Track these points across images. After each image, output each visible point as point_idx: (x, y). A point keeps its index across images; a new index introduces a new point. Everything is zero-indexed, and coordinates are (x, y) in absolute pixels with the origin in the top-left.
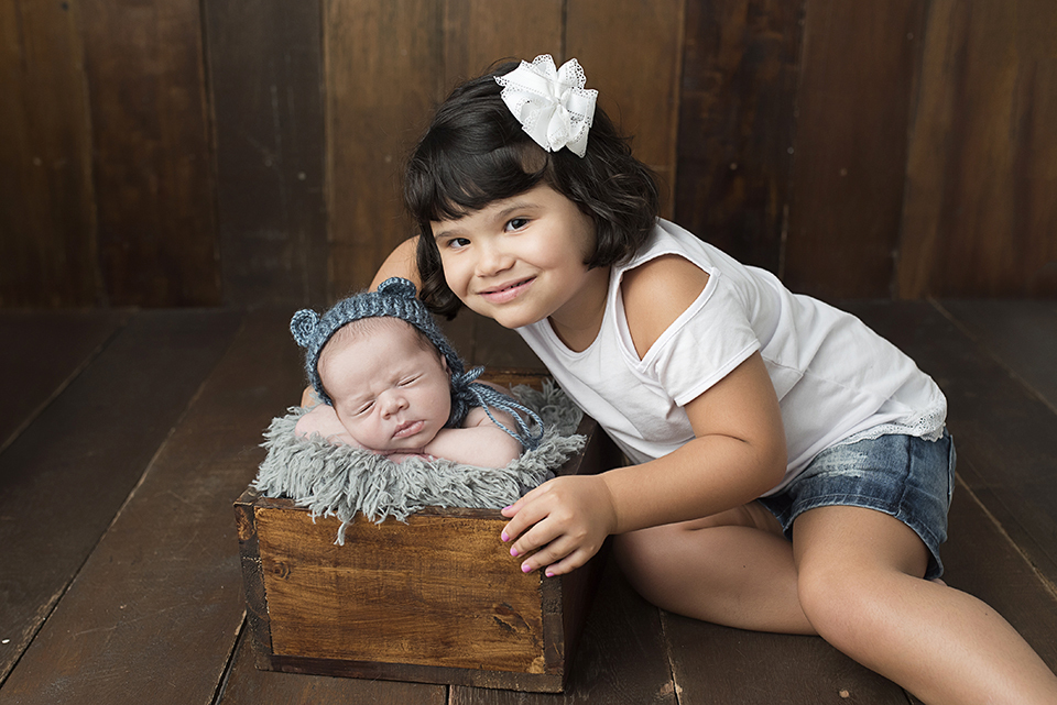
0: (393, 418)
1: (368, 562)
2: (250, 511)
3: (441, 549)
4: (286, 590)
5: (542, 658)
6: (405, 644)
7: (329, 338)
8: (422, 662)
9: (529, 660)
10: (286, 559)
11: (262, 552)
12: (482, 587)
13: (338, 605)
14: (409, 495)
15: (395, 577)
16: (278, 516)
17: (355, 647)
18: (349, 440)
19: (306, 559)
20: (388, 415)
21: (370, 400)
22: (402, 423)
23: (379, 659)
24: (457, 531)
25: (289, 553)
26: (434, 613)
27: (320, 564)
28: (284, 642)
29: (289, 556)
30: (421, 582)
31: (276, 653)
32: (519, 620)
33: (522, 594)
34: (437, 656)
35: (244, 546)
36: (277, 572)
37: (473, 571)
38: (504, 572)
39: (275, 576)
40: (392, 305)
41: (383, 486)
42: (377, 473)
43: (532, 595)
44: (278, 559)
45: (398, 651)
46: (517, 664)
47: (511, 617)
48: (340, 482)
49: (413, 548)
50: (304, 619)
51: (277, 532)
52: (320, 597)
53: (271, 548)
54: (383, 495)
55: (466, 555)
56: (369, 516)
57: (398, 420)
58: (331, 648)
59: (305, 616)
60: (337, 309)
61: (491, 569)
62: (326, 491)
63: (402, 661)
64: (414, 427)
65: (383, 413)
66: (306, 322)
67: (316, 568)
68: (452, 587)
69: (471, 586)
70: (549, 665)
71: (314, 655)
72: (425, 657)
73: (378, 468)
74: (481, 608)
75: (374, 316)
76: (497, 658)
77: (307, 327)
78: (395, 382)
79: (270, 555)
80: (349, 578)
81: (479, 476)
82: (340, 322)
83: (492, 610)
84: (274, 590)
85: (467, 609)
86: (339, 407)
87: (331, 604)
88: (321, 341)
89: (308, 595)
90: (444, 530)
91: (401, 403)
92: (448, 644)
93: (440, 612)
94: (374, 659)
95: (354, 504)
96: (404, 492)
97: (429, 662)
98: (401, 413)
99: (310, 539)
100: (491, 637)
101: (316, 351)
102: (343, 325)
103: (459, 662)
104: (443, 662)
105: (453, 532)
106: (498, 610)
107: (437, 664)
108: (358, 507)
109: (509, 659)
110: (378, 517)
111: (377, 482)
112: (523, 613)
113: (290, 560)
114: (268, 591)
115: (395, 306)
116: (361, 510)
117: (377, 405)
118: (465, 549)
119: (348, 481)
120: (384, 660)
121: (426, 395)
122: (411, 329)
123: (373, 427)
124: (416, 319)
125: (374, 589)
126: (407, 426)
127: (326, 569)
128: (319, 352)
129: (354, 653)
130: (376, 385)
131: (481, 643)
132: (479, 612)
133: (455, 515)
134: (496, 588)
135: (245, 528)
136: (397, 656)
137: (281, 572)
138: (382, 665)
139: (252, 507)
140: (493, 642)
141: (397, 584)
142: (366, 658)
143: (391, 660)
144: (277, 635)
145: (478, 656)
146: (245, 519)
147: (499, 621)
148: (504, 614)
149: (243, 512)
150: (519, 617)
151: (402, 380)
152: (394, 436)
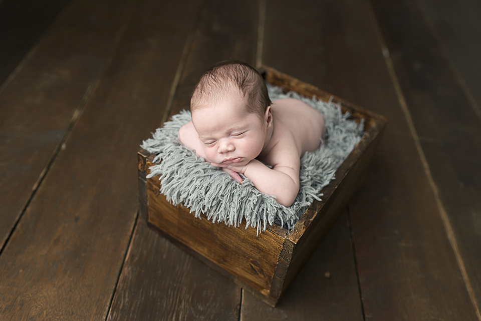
4: (156, 200)
5: (269, 291)
6: (206, 249)
9: (262, 288)
10: (157, 188)
12: (247, 249)
13: (178, 219)
15: (206, 223)
17: (183, 238)
23: (193, 248)
26: (221, 246)
28: (153, 220)
29: (159, 188)
30: (218, 231)
31: (149, 221)
32: (262, 271)
33: (266, 263)
34: (219, 262)
35: (141, 173)
36: (153, 191)
37: (244, 240)
38: (260, 250)
39: (152, 192)
43: (271, 265)
45: (202, 250)
46: (256, 286)
47: (258, 268)
50: (163, 216)
52: (171, 211)
53: (152, 180)
55: (243, 233)
57: (227, 157)
58: (173, 232)
61: (253, 245)
63: (203, 255)
64: (236, 160)
68: (232, 241)
69: (241, 246)
70: (271, 295)
71: (165, 231)
72: (213, 259)
74: (245, 257)
76: (247, 278)
79: (152, 183)
83: (249, 260)
84: (151, 198)
85: (237, 253)
87: (175, 216)
89: (165, 207)
92: (225, 261)
93: (224, 247)
94: (191, 247)
97: (215, 262)
98: (230, 153)
100: (246, 270)
103: (228, 269)
104: (221, 265)
106: (252, 262)
107: (218, 264)
109: (253, 282)
112: (264, 270)
114: (149, 196)
117: (217, 143)
120: (195, 250)
125: (196, 222)
126: (232, 160)
129: (182, 240)
131: (241, 269)
132: (243, 257)
134: (254, 253)
135: (142, 165)
136: (201, 252)
137: (155, 192)
138: (194, 251)
139: (145, 158)
140: (247, 272)
141: (207, 225)
142: (188, 245)
143: (199, 252)
144: (151, 215)
145: (238, 273)
146: (142, 162)
147: (251, 266)
148: (255, 265)
149: (141, 158)
150: (262, 270)
151: (234, 133)
152: (224, 162)
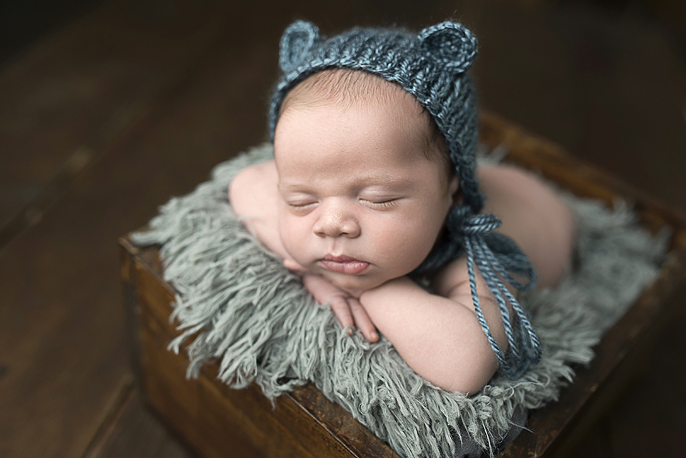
0: (329, 242)
20: (322, 234)
21: (312, 196)
22: (337, 254)
40: (415, 72)
57: (334, 248)
65: (317, 228)
66: (302, 40)
73: (272, 305)
75: (378, 75)
78: (354, 191)
91: (348, 226)
98: (343, 240)
101: (282, 86)
102: (328, 67)
108: (218, 353)
115: (420, 75)
117: (319, 207)
119: (223, 308)
124: (440, 110)
126: (342, 260)
128: (285, 90)
130: (325, 183)
151: (370, 192)
152: (322, 260)
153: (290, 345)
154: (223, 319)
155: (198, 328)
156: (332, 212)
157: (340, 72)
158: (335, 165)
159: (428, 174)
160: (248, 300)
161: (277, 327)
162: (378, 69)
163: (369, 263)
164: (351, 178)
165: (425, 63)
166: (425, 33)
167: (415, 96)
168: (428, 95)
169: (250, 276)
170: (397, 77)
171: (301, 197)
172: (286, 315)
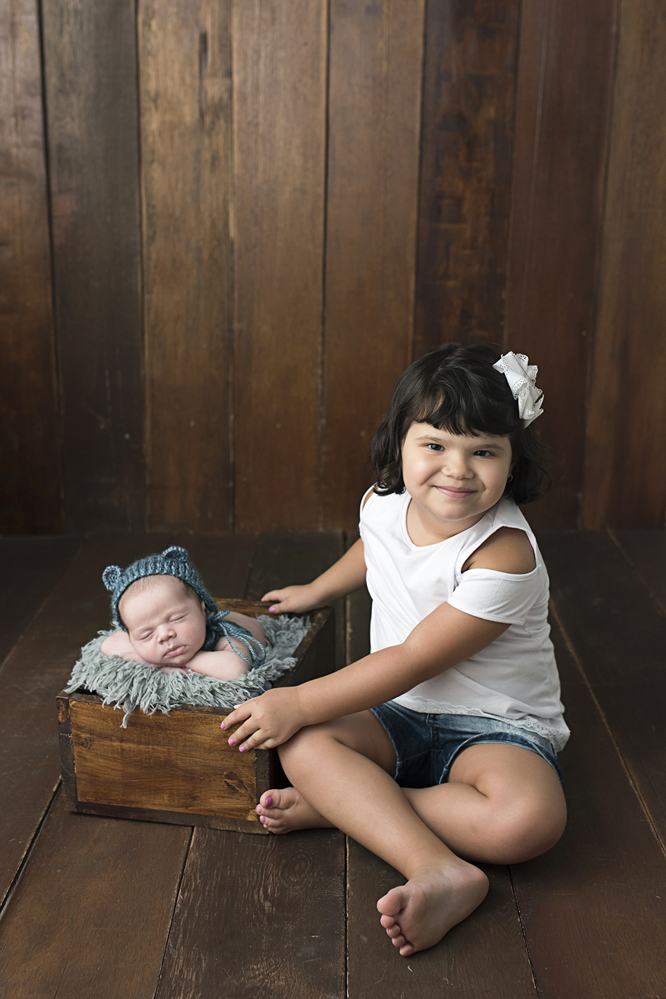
0: (165, 643)
1: (143, 740)
2: (67, 702)
3: (191, 733)
4: (88, 757)
6: (166, 797)
7: (127, 587)
8: (176, 810)
9: (248, 811)
10: (88, 736)
11: (73, 731)
12: (217, 760)
13: (122, 769)
14: (172, 697)
15: (160, 751)
16: (85, 706)
17: (132, 798)
18: (136, 657)
19: (102, 736)
20: (162, 642)
21: (151, 630)
22: (171, 647)
23: (148, 807)
24: (202, 722)
25: (91, 732)
26: (185, 776)
27: (111, 740)
28: (85, 793)
29: (91, 734)
30: (177, 755)
31: (79, 800)
32: (241, 784)
33: (245, 766)
34: (187, 807)
35: (62, 726)
36: (83, 744)
37: (211, 749)
39: (81, 747)
40: (170, 567)
41: (155, 690)
42: (152, 680)
43: (249, 767)
44: (83, 736)
45: (161, 801)
46: (239, 814)
47: (236, 781)
48: (127, 685)
49: (173, 732)
50: (99, 777)
51: (84, 718)
52: (110, 763)
53: (79, 728)
54: (154, 696)
55: (207, 738)
56: (144, 710)
57: (169, 645)
58: (116, 798)
59: (100, 775)
60: (134, 567)
61: (223, 749)
62: (117, 692)
63: (164, 808)
64: (179, 650)
65: (159, 640)
66: (113, 574)
67: (108, 743)
68: (198, 760)
69: (209, 759)
71: (104, 802)
72: (178, 807)
73: (152, 677)
74: (217, 774)
75: (158, 574)
76: (225, 809)
77: (114, 578)
78: (168, 620)
79: (79, 732)
80: (130, 751)
81: (218, 686)
82: (135, 577)
83: (223, 776)
84: (80, 756)
85: (207, 774)
86: (130, 633)
87: (117, 768)
88: (122, 589)
89: (102, 761)
90: (193, 721)
91: (171, 634)
92: (194, 798)
93: (190, 776)
94: (144, 807)
95: (135, 701)
96: (169, 694)
97: (181, 810)
98: (171, 640)
99: (105, 723)
100: (222, 794)
101: (118, 595)
102: (137, 579)
103: (201, 810)
104: (190, 810)
105: (199, 723)
106: (228, 777)
107: (186, 811)
108: (137, 703)
109: (233, 810)
110: (150, 710)
111: (151, 686)
112: (244, 779)
113: (91, 736)
114: (76, 757)
115: (173, 567)
116: (139, 706)
117: (156, 633)
118: (204, 735)
119: (132, 685)
120: (151, 808)
121: (188, 628)
122: (182, 584)
123: (151, 649)
124: (185, 577)
125: (146, 758)
126: (174, 649)
127: (115, 744)
128: (120, 596)
129: (132, 802)
130: (154, 622)
131: (216, 798)
132: (214, 777)
133: (201, 711)
134: (226, 761)
135: (63, 714)
136: (160, 805)
137: (85, 744)
138: (150, 810)
139: (68, 700)
140: (224, 797)
141: (161, 755)
142: (140, 806)
143: (156, 808)
144: (81, 787)
145: (214, 807)
146: (63, 708)
147: (228, 784)
148: (231, 779)
149: (62, 703)
150: (242, 782)
151: (173, 617)
152: (165, 655)
153: (167, 689)
154: (134, 688)
155: (124, 697)
156: (162, 632)
157: (142, 579)
158: (156, 613)
159: (192, 603)
160: (142, 678)
161: (159, 683)
162: (157, 571)
163: (185, 646)
164: (164, 615)
165: (171, 563)
166: (165, 553)
167: (175, 576)
168: (179, 573)
169: (139, 668)
170: (165, 572)
171: (147, 633)
172: (160, 680)
